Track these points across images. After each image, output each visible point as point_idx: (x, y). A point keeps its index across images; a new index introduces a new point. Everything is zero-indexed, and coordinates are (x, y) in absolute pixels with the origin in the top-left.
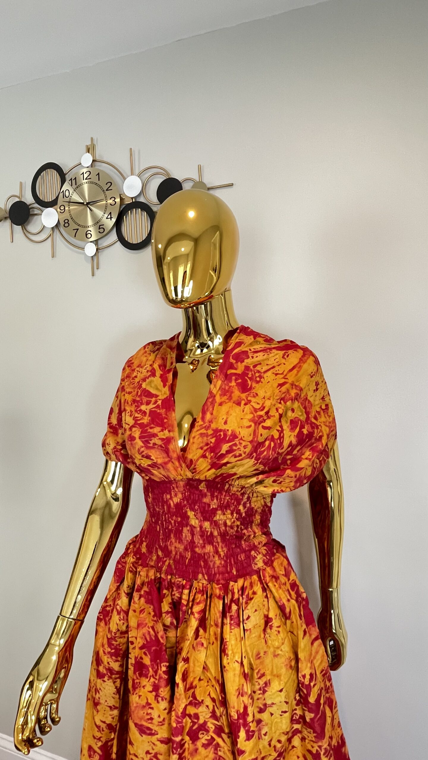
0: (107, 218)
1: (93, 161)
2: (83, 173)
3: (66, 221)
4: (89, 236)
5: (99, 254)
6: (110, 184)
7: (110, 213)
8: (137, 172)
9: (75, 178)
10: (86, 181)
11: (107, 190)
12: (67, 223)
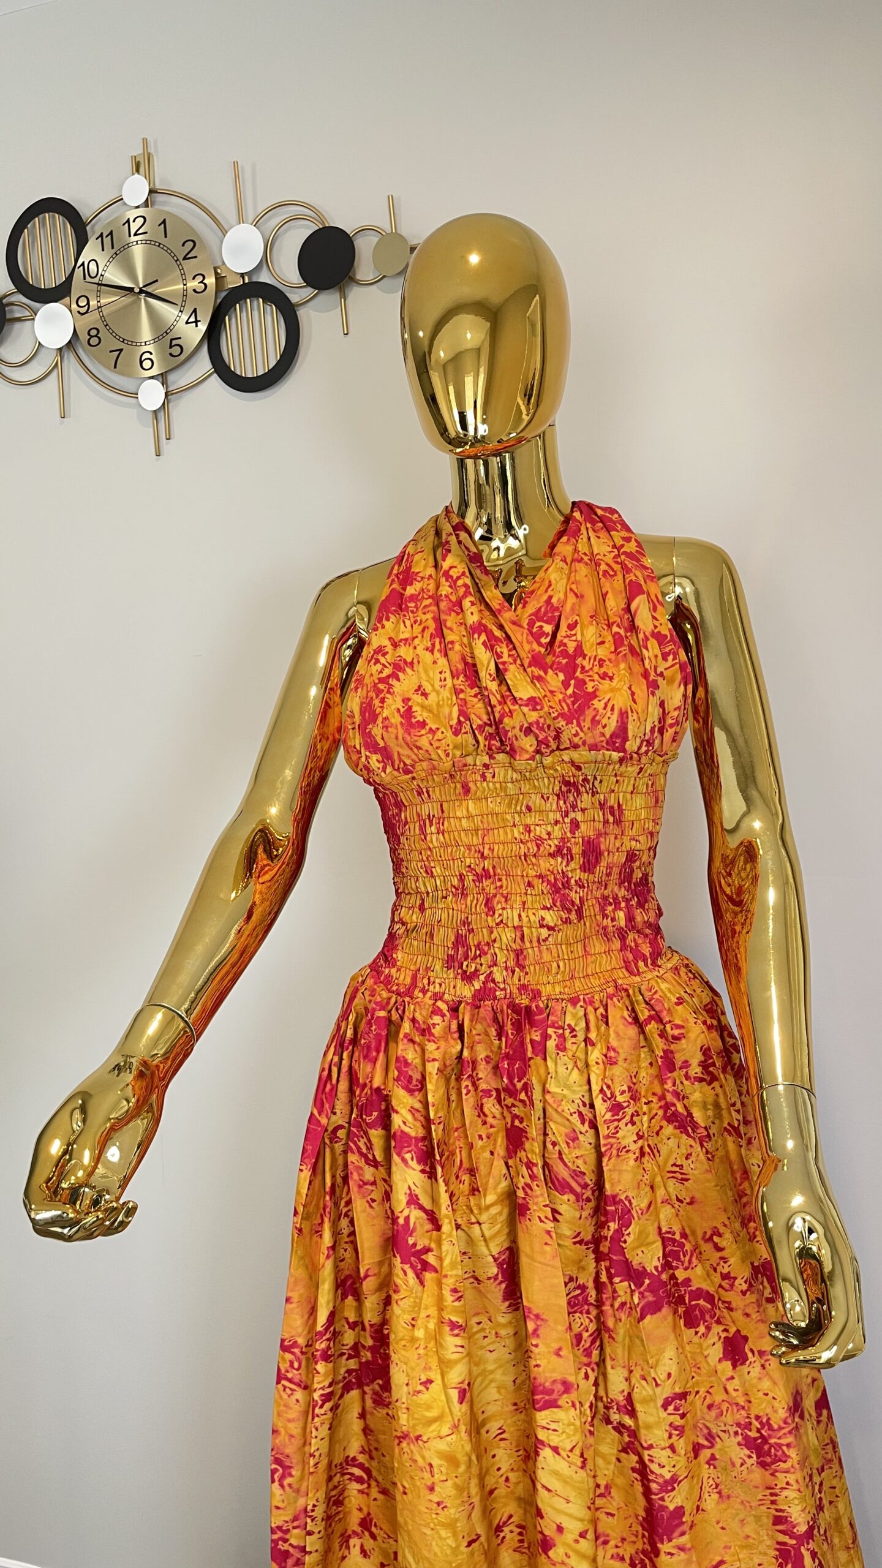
0: (187, 323)
1: (151, 192)
3: (94, 332)
4: (147, 364)
5: (170, 405)
6: (191, 244)
7: (195, 311)
8: (251, 216)
9: (111, 233)
10: (137, 238)
11: (185, 258)
12: (96, 336)
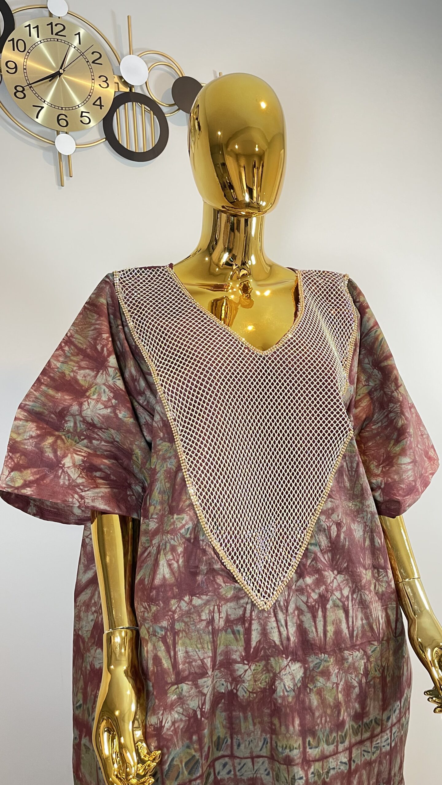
0: (94, 104)
2: (51, 24)
3: (20, 89)
4: (63, 123)
6: (97, 56)
7: (100, 98)
8: (138, 53)
9: (37, 27)
10: (58, 37)
11: (93, 62)
12: (22, 92)
